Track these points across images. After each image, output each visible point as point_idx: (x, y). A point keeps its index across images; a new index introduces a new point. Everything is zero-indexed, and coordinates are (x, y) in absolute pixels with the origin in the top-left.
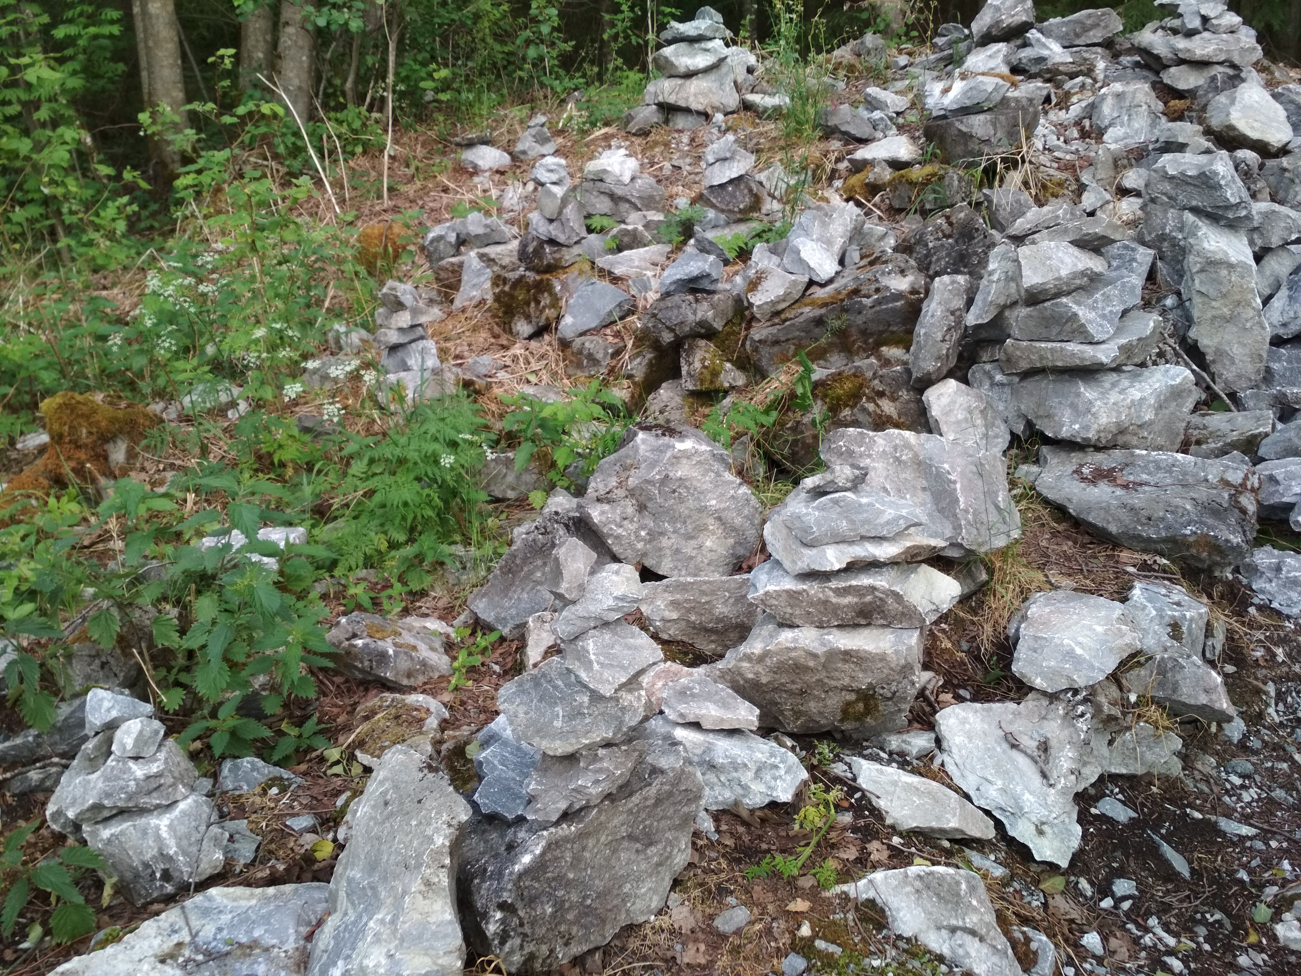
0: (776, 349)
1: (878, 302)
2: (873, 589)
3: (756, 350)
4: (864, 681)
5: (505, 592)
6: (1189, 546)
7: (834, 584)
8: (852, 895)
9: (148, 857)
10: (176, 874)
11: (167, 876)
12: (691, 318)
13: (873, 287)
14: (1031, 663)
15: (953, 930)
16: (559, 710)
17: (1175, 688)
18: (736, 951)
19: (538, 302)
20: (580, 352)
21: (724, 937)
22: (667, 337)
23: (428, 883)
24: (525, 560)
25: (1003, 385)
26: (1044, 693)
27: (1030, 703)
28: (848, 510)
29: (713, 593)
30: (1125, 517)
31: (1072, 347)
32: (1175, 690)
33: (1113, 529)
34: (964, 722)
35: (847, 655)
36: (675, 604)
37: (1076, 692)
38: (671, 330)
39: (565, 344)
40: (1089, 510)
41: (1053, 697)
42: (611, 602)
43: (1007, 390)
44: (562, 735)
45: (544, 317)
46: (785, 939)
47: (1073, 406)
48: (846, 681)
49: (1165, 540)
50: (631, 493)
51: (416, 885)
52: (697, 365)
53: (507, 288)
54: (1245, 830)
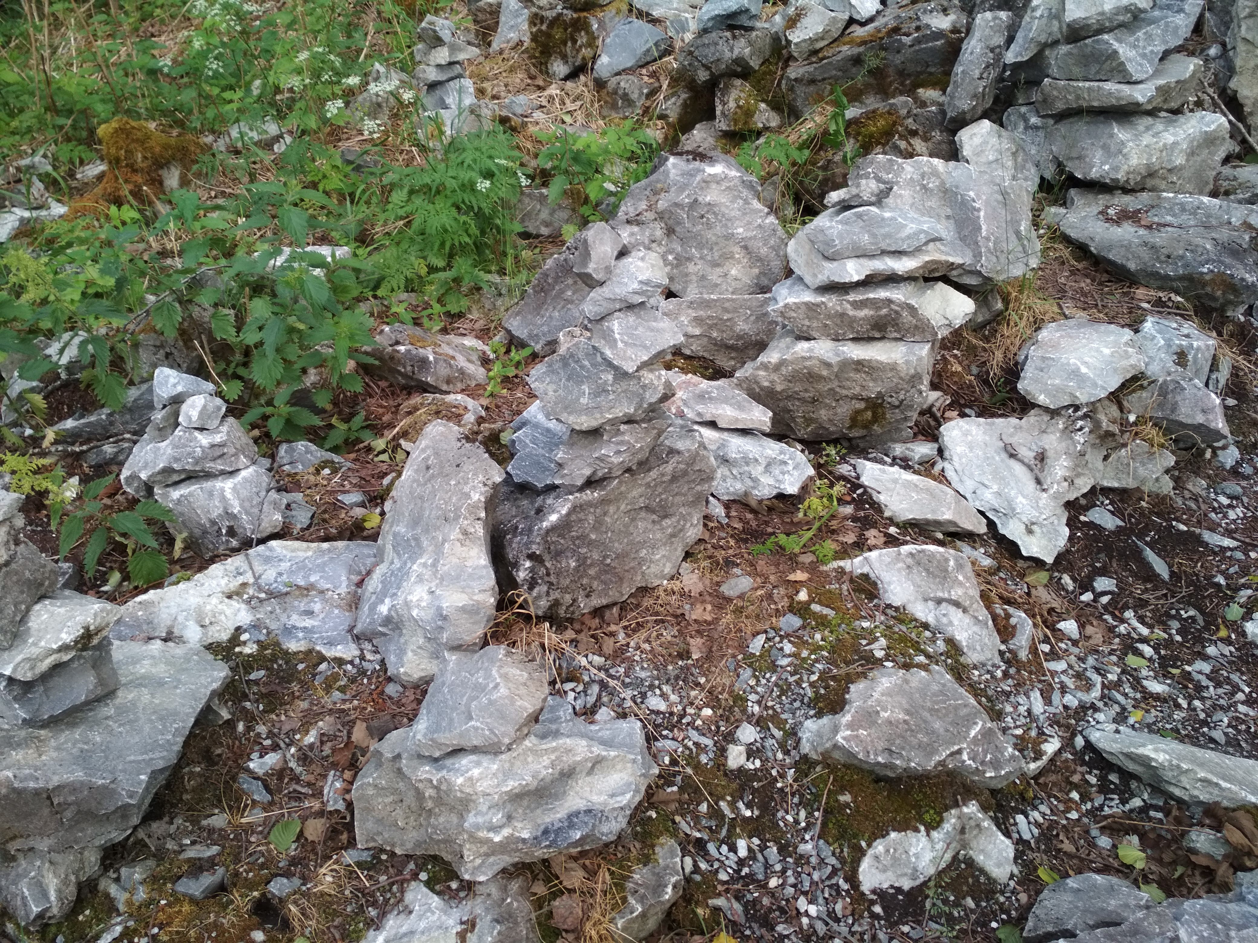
0: (812, 88)
1: (918, 41)
2: (890, 301)
3: (791, 89)
4: (873, 389)
5: (538, 309)
6: (1204, 284)
7: (852, 297)
8: (848, 568)
9: (214, 515)
10: (240, 531)
11: (231, 532)
12: (728, 55)
13: (914, 25)
14: (1036, 380)
15: (939, 601)
16: (585, 388)
17: (1174, 408)
18: (739, 611)
19: (575, 41)
20: (615, 92)
21: (729, 600)
22: (703, 76)
23: (465, 533)
24: (557, 279)
25: (1036, 128)
26: (1046, 409)
27: (1032, 418)
28: (870, 224)
29: (735, 310)
30: (1145, 254)
31: (1110, 86)
32: (1173, 410)
33: (1132, 266)
34: (966, 434)
35: (859, 365)
36: (698, 320)
37: (1077, 408)
38: (707, 68)
39: (600, 84)
40: (1110, 248)
41: (1054, 413)
42: (635, 286)
43: (1041, 133)
44: (588, 410)
45: (580, 57)
46: (785, 602)
47: (1105, 148)
48: (857, 390)
49: (1181, 278)
50: (661, 216)
51: (455, 535)
52: (732, 105)
53: (544, 27)
54: (1227, 542)
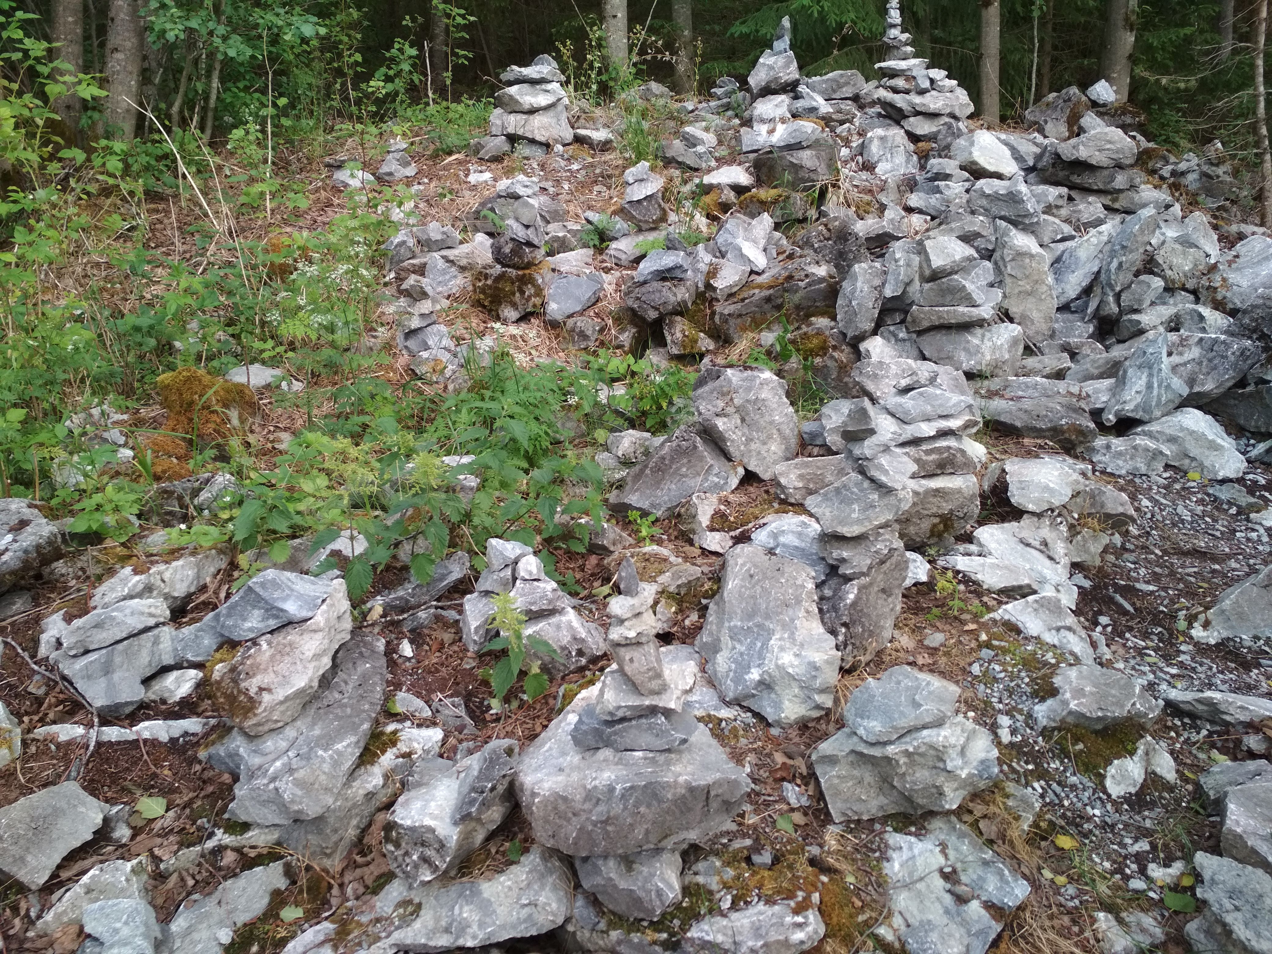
0: (739, 320)
2: (949, 448)
3: (726, 321)
4: (946, 508)
6: (1063, 432)
7: (924, 447)
8: (998, 618)
10: (587, 651)
11: (580, 653)
12: (672, 299)
13: (803, 274)
14: (1023, 496)
15: (1058, 629)
16: (856, 507)
17: (1102, 506)
19: (522, 292)
22: (652, 315)
25: (904, 340)
26: (1033, 514)
27: (1026, 521)
28: (928, 398)
29: (824, 467)
30: (1025, 417)
31: (961, 309)
32: (1102, 507)
33: (1018, 424)
34: (992, 535)
35: (937, 492)
36: (801, 477)
37: (1053, 511)
38: (656, 309)
39: (553, 325)
40: (999, 414)
41: (1039, 515)
43: (908, 344)
44: (858, 521)
45: (531, 304)
46: (974, 644)
47: (966, 350)
48: (935, 510)
49: (1049, 429)
50: (738, 410)
51: (802, 614)
52: (679, 335)
53: (489, 282)
54: (1151, 588)
